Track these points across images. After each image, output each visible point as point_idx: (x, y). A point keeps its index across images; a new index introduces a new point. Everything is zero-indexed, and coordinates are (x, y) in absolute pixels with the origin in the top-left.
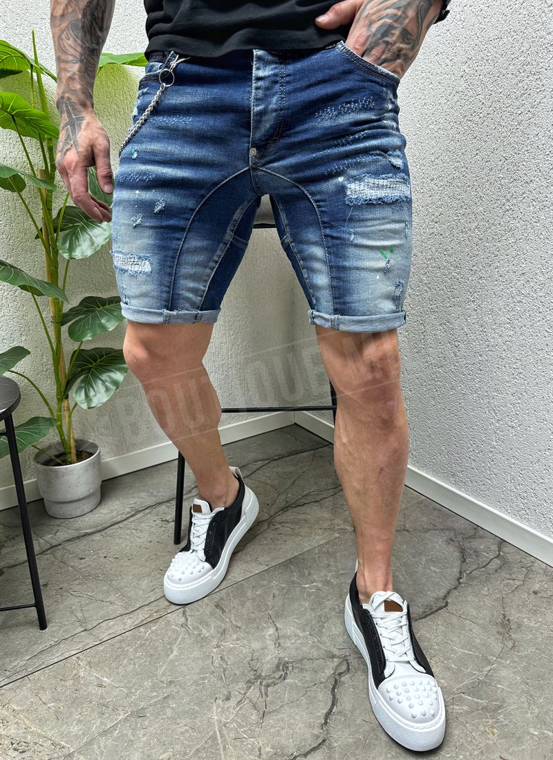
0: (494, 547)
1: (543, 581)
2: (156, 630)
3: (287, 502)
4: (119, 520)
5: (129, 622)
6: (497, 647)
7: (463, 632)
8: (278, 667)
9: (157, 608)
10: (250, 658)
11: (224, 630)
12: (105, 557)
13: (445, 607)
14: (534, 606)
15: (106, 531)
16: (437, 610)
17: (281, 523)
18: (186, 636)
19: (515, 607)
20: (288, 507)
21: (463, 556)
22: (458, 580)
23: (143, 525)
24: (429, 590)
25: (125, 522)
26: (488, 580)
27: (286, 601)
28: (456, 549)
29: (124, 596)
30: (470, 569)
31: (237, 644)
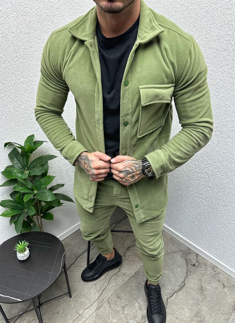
0: (195, 257)
1: (210, 270)
2: (102, 310)
3: (128, 245)
4: (72, 262)
5: (93, 309)
6: (200, 298)
7: (191, 294)
8: (142, 318)
9: (100, 301)
10: (133, 316)
11: (123, 307)
12: (74, 282)
13: (185, 285)
14: (209, 281)
15: (70, 269)
16: (183, 287)
17: (128, 256)
18: (112, 311)
19: (204, 282)
20: (128, 248)
21: (187, 263)
22: (187, 273)
23: (82, 264)
24: (179, 279)
25: (75, 264)
26: (195, 272)
27: (138, 291)
28: (184, 260)
29: (87, 298)
30: (190, 268)
31: (128, 311)
